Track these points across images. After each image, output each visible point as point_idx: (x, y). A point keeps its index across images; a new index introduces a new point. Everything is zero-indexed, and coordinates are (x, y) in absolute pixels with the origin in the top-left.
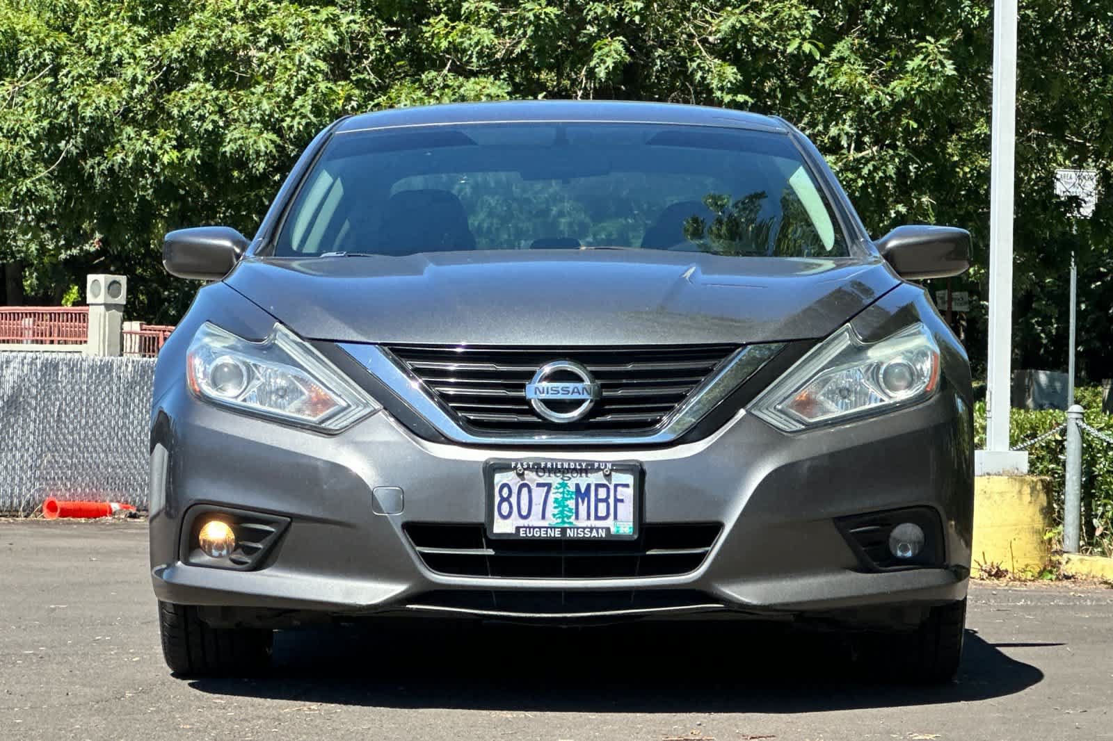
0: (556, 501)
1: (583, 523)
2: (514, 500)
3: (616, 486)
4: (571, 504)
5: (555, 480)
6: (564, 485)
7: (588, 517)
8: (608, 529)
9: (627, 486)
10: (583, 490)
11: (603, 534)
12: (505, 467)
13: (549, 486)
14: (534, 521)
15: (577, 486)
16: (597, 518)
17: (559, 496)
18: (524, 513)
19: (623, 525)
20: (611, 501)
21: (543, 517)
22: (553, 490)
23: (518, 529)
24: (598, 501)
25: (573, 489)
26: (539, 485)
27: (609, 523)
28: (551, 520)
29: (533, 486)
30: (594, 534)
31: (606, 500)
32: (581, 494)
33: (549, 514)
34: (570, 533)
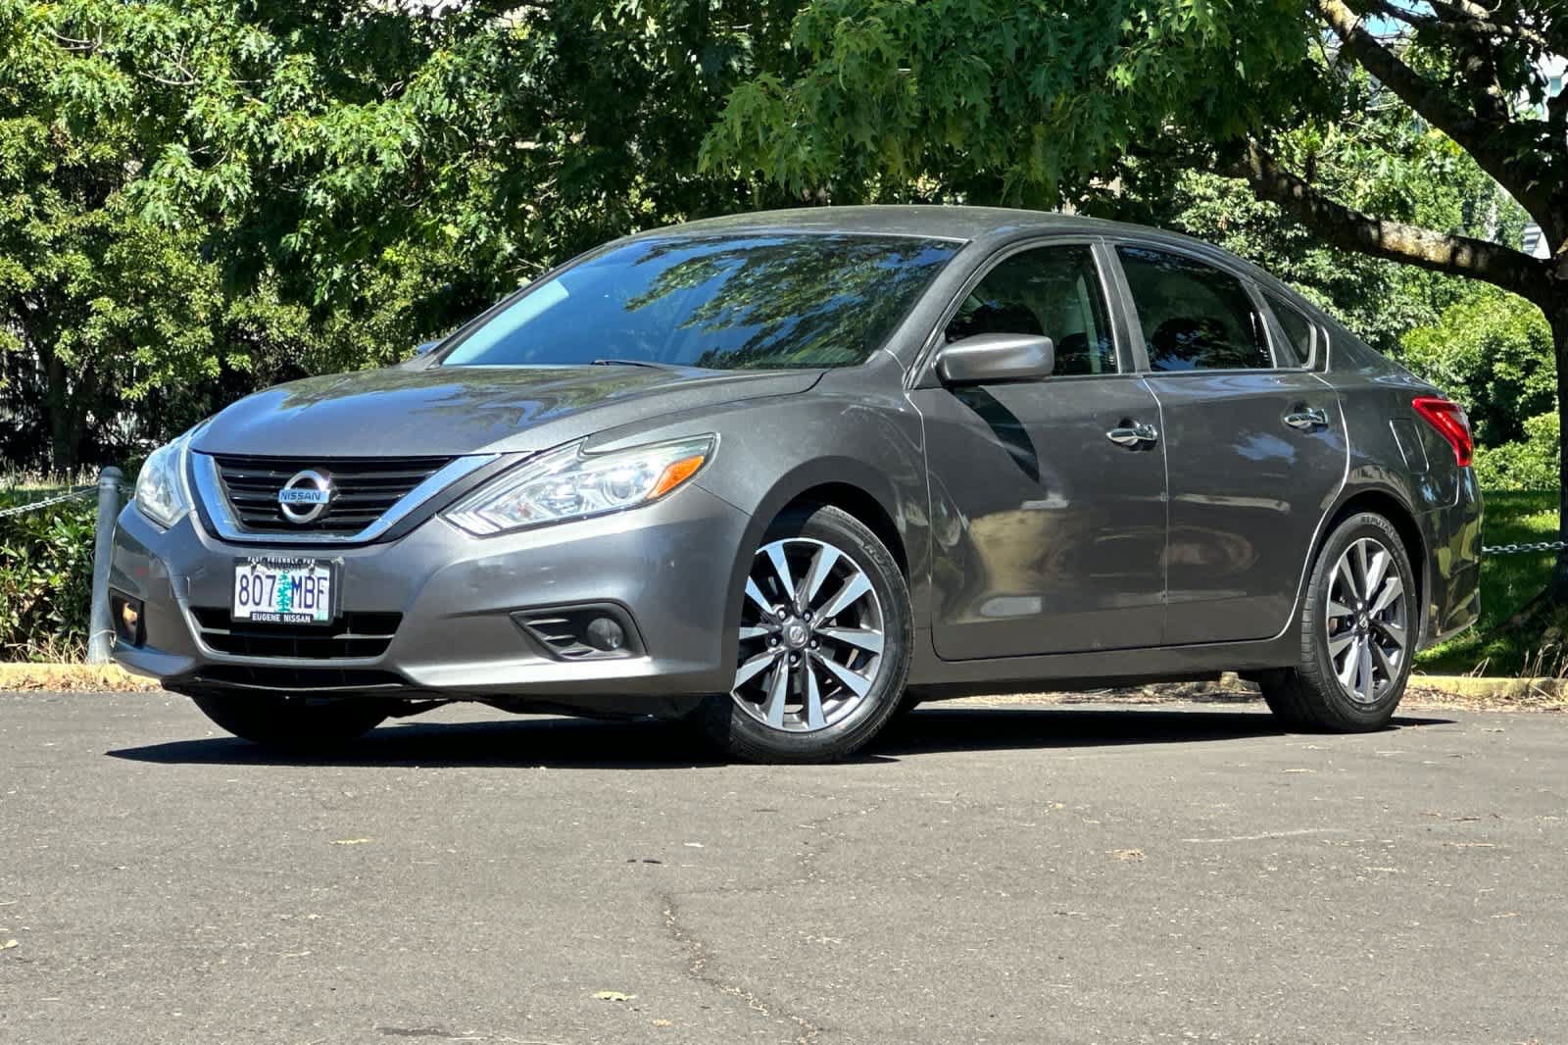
0: (280, 591)
1: (296, 610)
2: (250, 589)
3: (319, 579)
4: (289, 593)
5: (278, 573)
6: (285, 577)
7: (300, 606)
8: (312, 616)
9: (325, 579)
10: (297, 582)
11: (308, 619)
12: (243, 561)
13: (274, 577)
14: (264, 607)
15: (293, 578)
16: (307, 606)
17: (282, 586)
18: (257, 600)
19: (322, 614)
20: (316, 591)
21: (270, 604)
22: (277, 581)
23: (252, 613)
24: (307, 591)
25: (290, 581)
26: (268, 577)
27: (313, 611)
28: (276, 608)
29: (263, 578)
30: (303, 620)
31: (312, 591)
32: (296, 586)
33: (274, 602)
34: (287, 619)
